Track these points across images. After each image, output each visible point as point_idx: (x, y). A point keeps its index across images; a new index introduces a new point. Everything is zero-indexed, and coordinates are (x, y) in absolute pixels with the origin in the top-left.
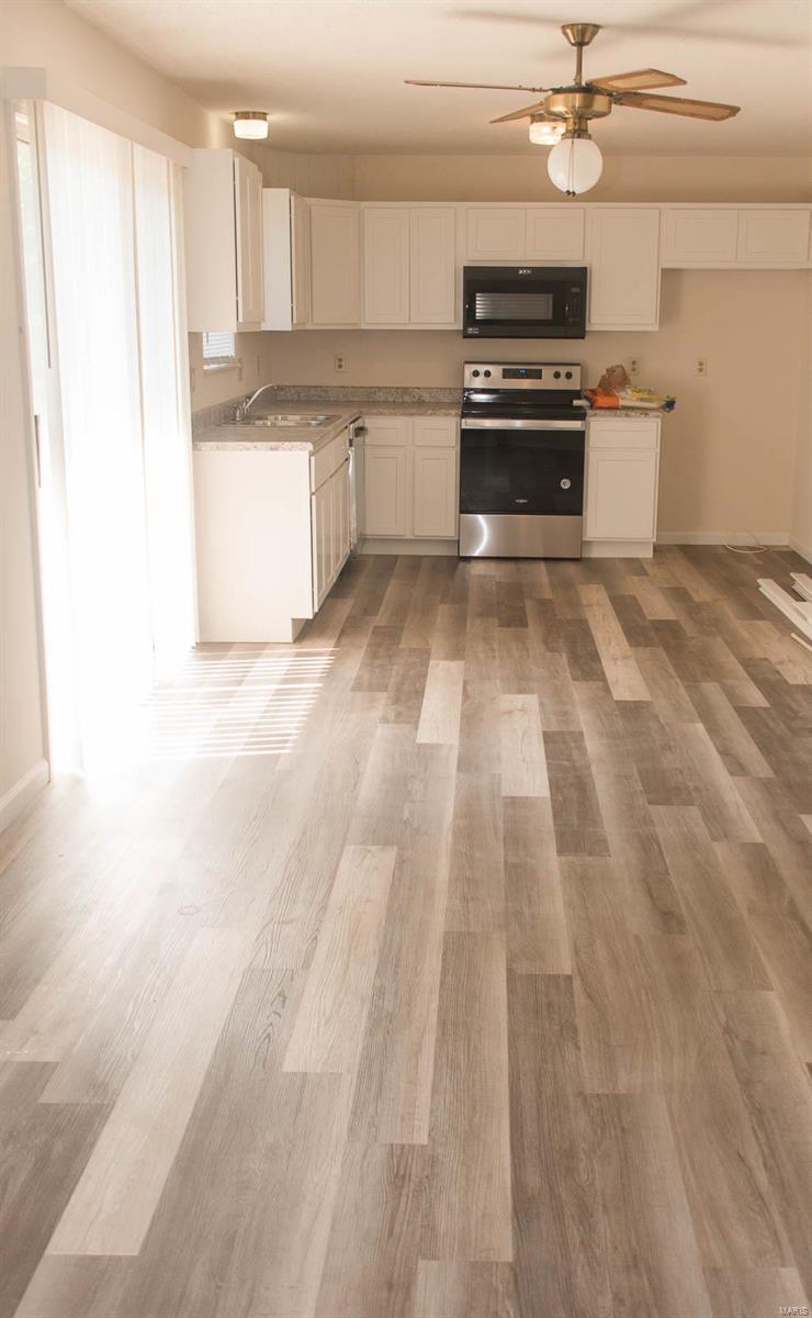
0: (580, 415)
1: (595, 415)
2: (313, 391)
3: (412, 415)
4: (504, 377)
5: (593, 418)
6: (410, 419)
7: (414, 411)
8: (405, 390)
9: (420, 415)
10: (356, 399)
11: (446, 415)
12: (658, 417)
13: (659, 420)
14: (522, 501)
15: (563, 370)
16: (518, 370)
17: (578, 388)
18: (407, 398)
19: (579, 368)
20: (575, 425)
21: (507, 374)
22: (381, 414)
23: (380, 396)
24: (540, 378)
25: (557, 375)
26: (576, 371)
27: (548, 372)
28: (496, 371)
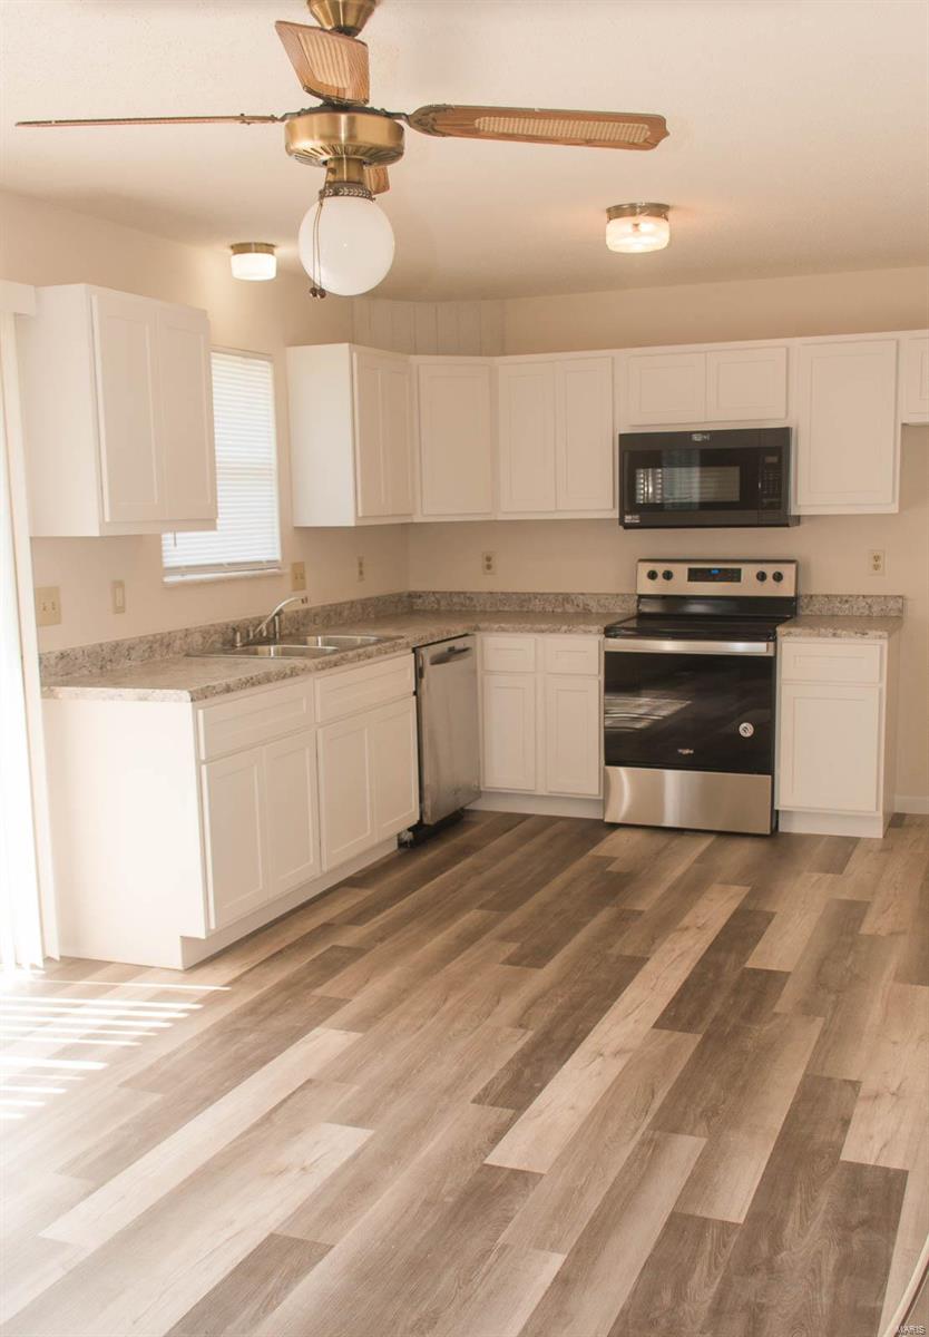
0: (769, 636)
1: (789, 634)
2: (455, 599)
3: (542, 631)
4: (690, 580)
5: (787, 639)
6: (539, 637)
7: (543, 627)
8: (567, 598)
9: (553, 631)
10: (506, 608)
11: (585, 632)
12: (880, 637)
13: (885, 643)
14: (687, 752)
15: (770, 570)
16: (709, 570)
17: (792, 594)
18: (570, 608)
19: (794, 566)
20: (758, 648)
21: (694, 575)
22: (503, 630)
23: (537, 605)
24: (739, 580)
25: (762, 577)
26: (788, 571)
27: (748, 572)
28: (681, 571)
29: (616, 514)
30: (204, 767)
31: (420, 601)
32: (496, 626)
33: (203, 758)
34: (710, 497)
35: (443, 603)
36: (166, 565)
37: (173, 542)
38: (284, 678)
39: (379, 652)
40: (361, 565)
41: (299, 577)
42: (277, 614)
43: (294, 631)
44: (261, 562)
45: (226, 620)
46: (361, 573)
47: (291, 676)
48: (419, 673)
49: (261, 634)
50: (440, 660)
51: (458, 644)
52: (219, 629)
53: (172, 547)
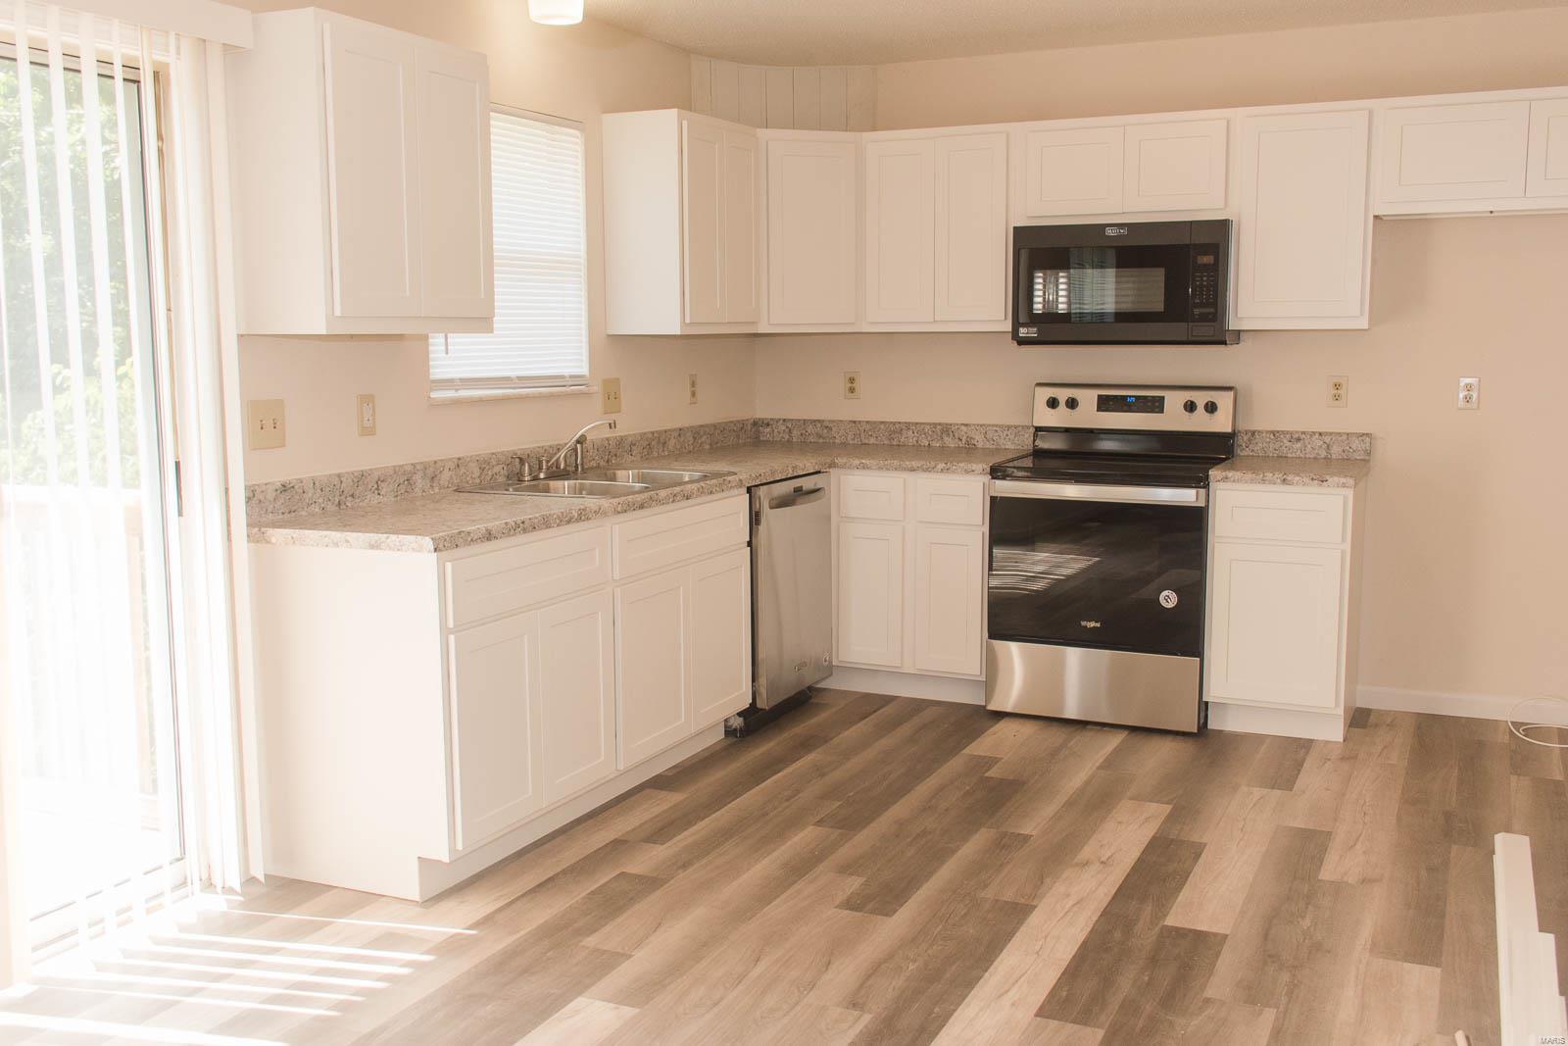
0: (1201, 482)
1: (1226, 479)
2: (810, 429)
3: (913, 470)
4: (1099, 409)
5: (1221, 485)
6: (910, 477)
7: (915, 464)
8: (946, 429)
9: (927, 470)
10: (872, 441)
11: (967, 472)
12: (1344, 486)
13: (1350, 493)
14: (1092, 624)
15: (1201, 399)
16: (1124, 398)
17: (1229, 430)
18: (950, 442)
19: (1232, 393)
20: (1185, 496)
21: (1105, 404)
22: (865, 467)
23: (910, 438)
24: (1162, 412)
25: (1190, 407)
26: (1225, 401)
27: (1174, 401)
28: (1088, 399)
29: (1008, 327)
30: (452, 638)
31: (768, 430)
32: (857, 462)
33: (451, 624)
34: (1128, 306)
35: (795, 433)
36: (432, 377)
37: (443, 348)
38: (569, 522)
39: (701, 492)
40: (693, 384)
41: (612, 395)
42: (578, 442)
43: (602, 463)
44: (563, 377)
45: (515, 448)
46: (693, 394)
47: (579, 519)
48: (755, 519)
49: (558, 467)
50: (784, 502)
51: (807, 483)
52: (503, 458)
53: (444, 355)
